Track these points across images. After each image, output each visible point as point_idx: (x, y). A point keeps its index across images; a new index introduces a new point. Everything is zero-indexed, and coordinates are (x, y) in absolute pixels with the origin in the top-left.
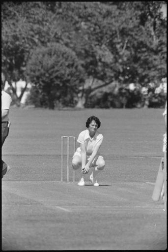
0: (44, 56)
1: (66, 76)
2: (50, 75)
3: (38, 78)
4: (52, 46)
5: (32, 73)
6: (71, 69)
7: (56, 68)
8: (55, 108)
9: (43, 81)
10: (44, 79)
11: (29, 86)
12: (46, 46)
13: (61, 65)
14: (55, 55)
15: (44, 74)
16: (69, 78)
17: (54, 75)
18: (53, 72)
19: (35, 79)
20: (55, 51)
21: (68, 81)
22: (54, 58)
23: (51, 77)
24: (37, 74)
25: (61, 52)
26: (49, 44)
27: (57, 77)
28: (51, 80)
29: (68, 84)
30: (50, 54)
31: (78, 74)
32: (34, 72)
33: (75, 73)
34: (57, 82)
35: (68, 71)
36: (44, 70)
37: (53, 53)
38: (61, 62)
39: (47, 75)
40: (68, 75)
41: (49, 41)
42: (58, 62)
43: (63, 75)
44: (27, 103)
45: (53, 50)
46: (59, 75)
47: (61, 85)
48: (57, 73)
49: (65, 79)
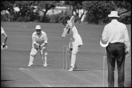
1: (105, 7)
2: (97, 6)
3: (90, 8)
5: (87, 6)
6: (107, 4)
8: (99, 24)
9: (92, 10)
10: (93, 8)
11: (85, 12)
15: (93, 6)
16: (107, 8)
17: (99, 6)
18: (98, 5)
19: (88, 9)
21: (106, 10)
23: (97, 8)
24: (90, 6)
27: (100, 8)
28: (97, 9)
29: (106, 11)
31: (111, 6)
32: (88, 5)
33: (110, 5)
34: (100, 10)
36: (93, 4)
39: (95, 7)
40: (106, 7)
43: (104, 7)
44: (84, 21)
46: (101, 7)
47: (102, 12)
48: (100, 6)
49: (104, 9)
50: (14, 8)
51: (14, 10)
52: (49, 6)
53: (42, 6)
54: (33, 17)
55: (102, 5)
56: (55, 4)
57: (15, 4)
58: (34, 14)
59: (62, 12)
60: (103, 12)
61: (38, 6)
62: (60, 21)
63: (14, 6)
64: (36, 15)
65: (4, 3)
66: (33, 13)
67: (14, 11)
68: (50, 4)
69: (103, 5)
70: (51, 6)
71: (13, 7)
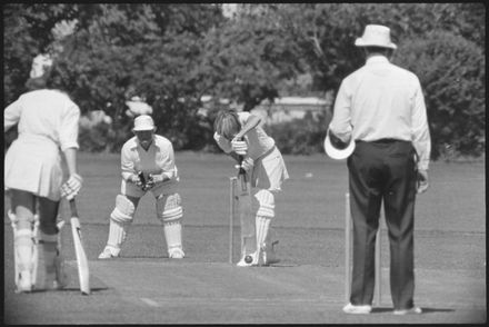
0: (418, 56)
1: (462, 93)
4: (435, 38)
6: (473, 82)
7: (442, 80)
12: (425, 38)
13: (452, 74)
14: (442, 55)
16: (469, 98)
17: (439, 93)
18: (434, 88)
20: (442, 46)
21: (466, 104)
22: (438, 59)
23: (432, 97)
25: (452, 48)
26: (429, 34)
27: (443, 98)
29: (465, 111)
30: (431, 53)
33: (480, 88)
34: (444, 107)
35: (466, 84)
37: (436, 51)
38: (453, 67)
40: (466, 94)
41: (430, 28)
42: (448, 68)
43: (456, 93)
45: (438, 45)
46: (448, 94)
47: (452, 112)
48: (445, 89)
49: (460, 100)
50: (129, 104)
51: (127, 108)
52: (253, 93)
53: (229, 94)
54: (198, 132)
55: (449, 88)
56: (276, 86)
57: (132, 89)
58: (202, 124)
59: (309, 115)
60: (456, 114)
61: (214, 94)
62: (295, 150)
63: (127, 95)
64: (206, 125)
65: (94, 86)
66: (198, 118)
67: (128, 113)
68: (257, 84)
69: (456, 86)
70: (261, 93)
71: (125, 99)
